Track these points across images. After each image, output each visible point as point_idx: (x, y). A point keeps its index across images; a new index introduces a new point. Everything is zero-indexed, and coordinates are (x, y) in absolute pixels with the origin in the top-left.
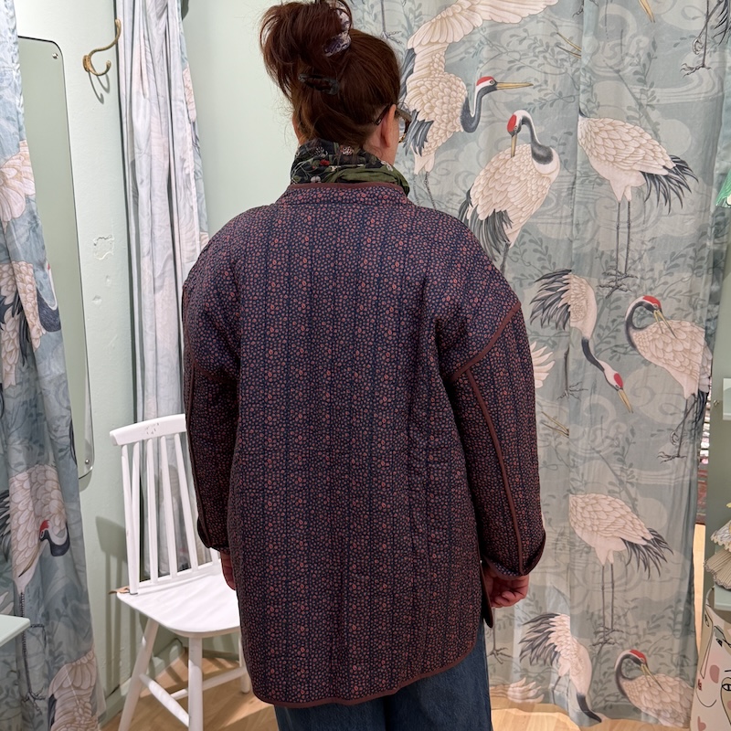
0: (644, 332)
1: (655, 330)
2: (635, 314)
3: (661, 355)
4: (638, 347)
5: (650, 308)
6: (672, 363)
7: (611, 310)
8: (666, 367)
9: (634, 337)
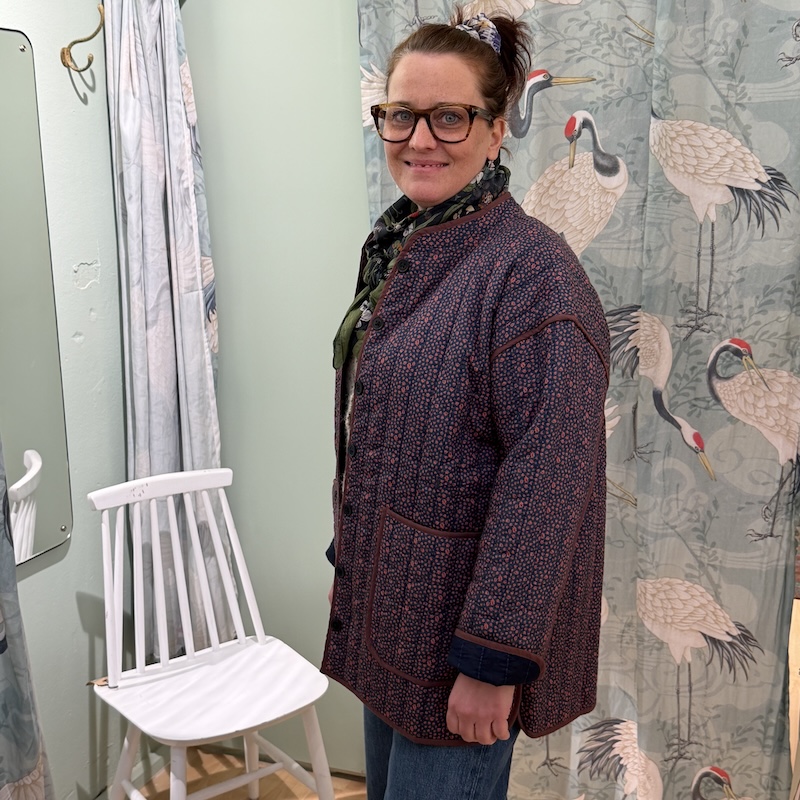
0: (730, 382)
1: (743, 380)
2: (719, 361)
3: (751, 412)
4: (723, 401)
5: (737, 353)
6: (764, 421)
7: (690, 355)
8: (757, 426)
9: (718, 389)
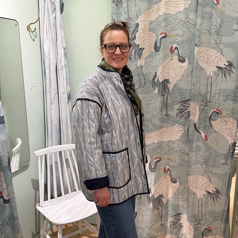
0: (215, 121)
1: (219, 121)
2: (212, 115)
3: (221, 130)
4: (213, 126)
5: (218, 113)
6: (225, 132)
7: (204, 113)
8: (223, 134)
9: (212, 123)
